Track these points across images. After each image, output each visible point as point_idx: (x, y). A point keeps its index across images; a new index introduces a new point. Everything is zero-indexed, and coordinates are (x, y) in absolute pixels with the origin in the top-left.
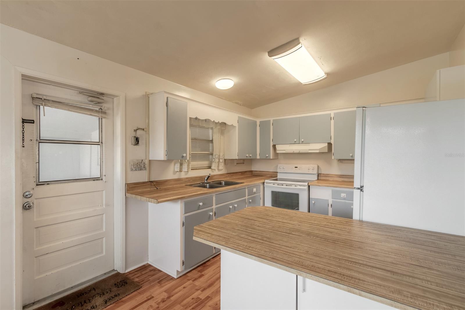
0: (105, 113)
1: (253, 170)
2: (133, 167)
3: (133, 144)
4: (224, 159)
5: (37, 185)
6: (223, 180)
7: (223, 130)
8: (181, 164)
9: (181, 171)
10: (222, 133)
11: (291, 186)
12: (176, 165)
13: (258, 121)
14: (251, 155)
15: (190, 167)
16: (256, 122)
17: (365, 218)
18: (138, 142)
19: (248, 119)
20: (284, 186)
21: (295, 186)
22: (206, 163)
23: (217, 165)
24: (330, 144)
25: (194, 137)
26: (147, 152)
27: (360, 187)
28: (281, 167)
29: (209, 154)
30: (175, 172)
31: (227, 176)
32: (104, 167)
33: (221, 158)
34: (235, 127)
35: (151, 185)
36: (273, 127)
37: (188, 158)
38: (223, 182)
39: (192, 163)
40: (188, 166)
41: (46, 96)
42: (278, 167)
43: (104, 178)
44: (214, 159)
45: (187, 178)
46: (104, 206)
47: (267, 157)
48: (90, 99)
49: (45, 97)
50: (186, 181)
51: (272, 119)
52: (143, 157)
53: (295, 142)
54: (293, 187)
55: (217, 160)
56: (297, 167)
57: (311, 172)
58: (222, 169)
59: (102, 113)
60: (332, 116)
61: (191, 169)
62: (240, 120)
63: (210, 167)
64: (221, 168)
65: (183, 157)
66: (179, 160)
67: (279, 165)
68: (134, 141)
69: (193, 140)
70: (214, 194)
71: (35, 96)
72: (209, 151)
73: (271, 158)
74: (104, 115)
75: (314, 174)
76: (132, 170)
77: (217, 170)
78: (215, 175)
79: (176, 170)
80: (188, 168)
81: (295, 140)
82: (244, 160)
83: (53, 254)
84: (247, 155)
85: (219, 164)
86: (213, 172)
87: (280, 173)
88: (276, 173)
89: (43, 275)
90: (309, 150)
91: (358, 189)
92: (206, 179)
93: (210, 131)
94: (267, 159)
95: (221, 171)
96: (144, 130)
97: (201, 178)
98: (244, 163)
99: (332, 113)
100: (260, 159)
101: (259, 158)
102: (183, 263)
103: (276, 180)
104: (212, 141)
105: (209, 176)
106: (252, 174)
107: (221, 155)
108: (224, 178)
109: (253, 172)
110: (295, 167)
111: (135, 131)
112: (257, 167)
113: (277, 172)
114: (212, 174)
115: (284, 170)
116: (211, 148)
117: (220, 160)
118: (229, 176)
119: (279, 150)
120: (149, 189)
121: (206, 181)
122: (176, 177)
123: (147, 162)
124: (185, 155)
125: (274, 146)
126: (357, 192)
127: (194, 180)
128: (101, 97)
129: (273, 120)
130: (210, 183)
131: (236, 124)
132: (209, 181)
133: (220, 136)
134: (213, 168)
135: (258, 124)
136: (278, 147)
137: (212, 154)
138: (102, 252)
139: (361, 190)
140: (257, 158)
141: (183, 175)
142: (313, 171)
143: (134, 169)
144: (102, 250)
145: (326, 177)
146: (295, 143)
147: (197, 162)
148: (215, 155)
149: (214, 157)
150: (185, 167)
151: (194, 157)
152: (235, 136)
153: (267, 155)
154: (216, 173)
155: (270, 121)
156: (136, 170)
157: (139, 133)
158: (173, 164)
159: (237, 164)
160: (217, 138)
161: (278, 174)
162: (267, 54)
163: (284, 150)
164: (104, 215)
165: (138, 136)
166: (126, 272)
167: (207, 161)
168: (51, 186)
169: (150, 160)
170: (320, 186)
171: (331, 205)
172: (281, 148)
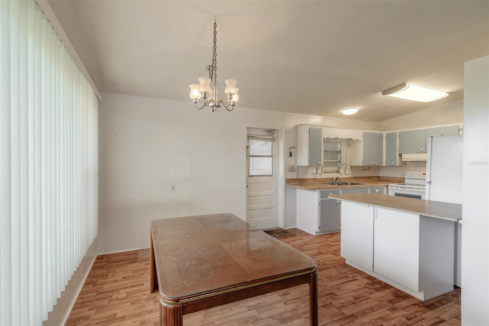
0: (275, 140)
1: (380, 176)
2: (289, 170)
3: (289, 156)
4: (351, 166)
5: (249, 177)
6: (349, 182)
7: (350, 144)
8: (317, 169)
9: (316, 173)
10: (349, 145)
11: (414, 189)
12: (313, 169)
13: (385, 133)
14: (376, 163)
15: (323, 171)
16: (382, 134)
17: (431, 199)
18: (291, 155)
19: (373, 133)
20: (407, 189)
21: (418, 189)
22: (335, 169)
23: (344, 170)
25: (326, 150)
26: (296, 161)
27: (429, 182)
28: (409, 174)
29: (337, 162)
30: (313, 174)
31: (353, 179)
32: (274, 170)
33: (347, 164)
34: (360, 141)
35: (299, 181)
36: (399, 138)
37: (322, 165)
39: (324, 168)
40: (322, 170)
41: (253, 134)
42: (406, 173)
43: (274, 175)
44: (342, 165)
45: (321, 179)
46: (274, 191)
47: (393, 164)
48: (269, 133)
49: (252, 136)
50: (320, 180)
51: (398, 132)
52: (294, 164)
53: (422, 151)
54: (416, 190)
55: (344, 167)
58: (349, 174)
59: (273, 140)
60: (461, 127)
61: (323, 173)
62: (365, 135)
63: (338, 172)
64: (347, 172)
65: (319, 164)
66: (316, 166)
67: (406, 172)
68: (289, 154)
69: (326, 151)
70: (341, 189)
71: (249, 135)
72: (338, 160)
73: (397, 165)
74: (274, 141)
76: (288, 171)
77: (344, 174)
78: (342, 178)
79: (313, 173)
80: (322, 172)
81: (422, 150)
82: (369, 167)
83: (255, 211)
84: (372, 163)
85: (345, 170)
86: (341, 175)
87: (408, 179)
88: (403, 179)
89: (251, 220)
91: (428, 183)
92: (335, 180)
93: (339, 145)
94: (394, 166)
95: (348, 175)
96: (294, 147)
97: (331, 179)
98: (369, 170)
99: (461, 125)
101: (385, 165)
102: (319, 227)
103: (404, 184)
104: (340, 152)
105: (337, 178)
106: (380, 179)
107: (348, 162)
108: (351, 180)
109: (380, 178)
110: (424, 174)
111: (290, 148)
112: (383, 174)
113: (405, 178)
114: (340, 177)
115: (411, 176)
116: (339, 158)
117: (347, 166)
118: (354, 179)
119: (404, 159)
120: (297, 183)
121: (335, 182)
122: (313, 177)
123: (296, 167)
124: (320, 163)
125: (400, 155)
126: (428, 185)
127: (326, 180)
128: (274, 131)
129: (400, 132)
130: (338, 183)
131: (361, 139)
132: (337, 182)
133: (347, 148)
134: (341, 172)
135: (384, 136)
136: (404, 156)
137: (340, 162)
138: (273, 216)
139: (430, 184)
140: (383, 165)
141: (318, 177)
143: (289, 171)
144: (273, 215)
147: (328, 168)
148: (343, 163)
149: (342, 164)
150: (319, 171)
151: (326, 164)
152: (361, 147)
153: (393, 163)
154: (344, 176)
155: (396, 133)
156: (290, 171)
157: (292, 150)
158: (311, 169)
159: (362, 170)
160: (344, 149)
161: (405, 180)
162: (381, 93)
163: (409, 159)
164: (274, 196)
165: (291, 151)
166: (285, 229)
167: (336, 167)
168: (253, 178)
169: (298, 166)
172: (407, 157)
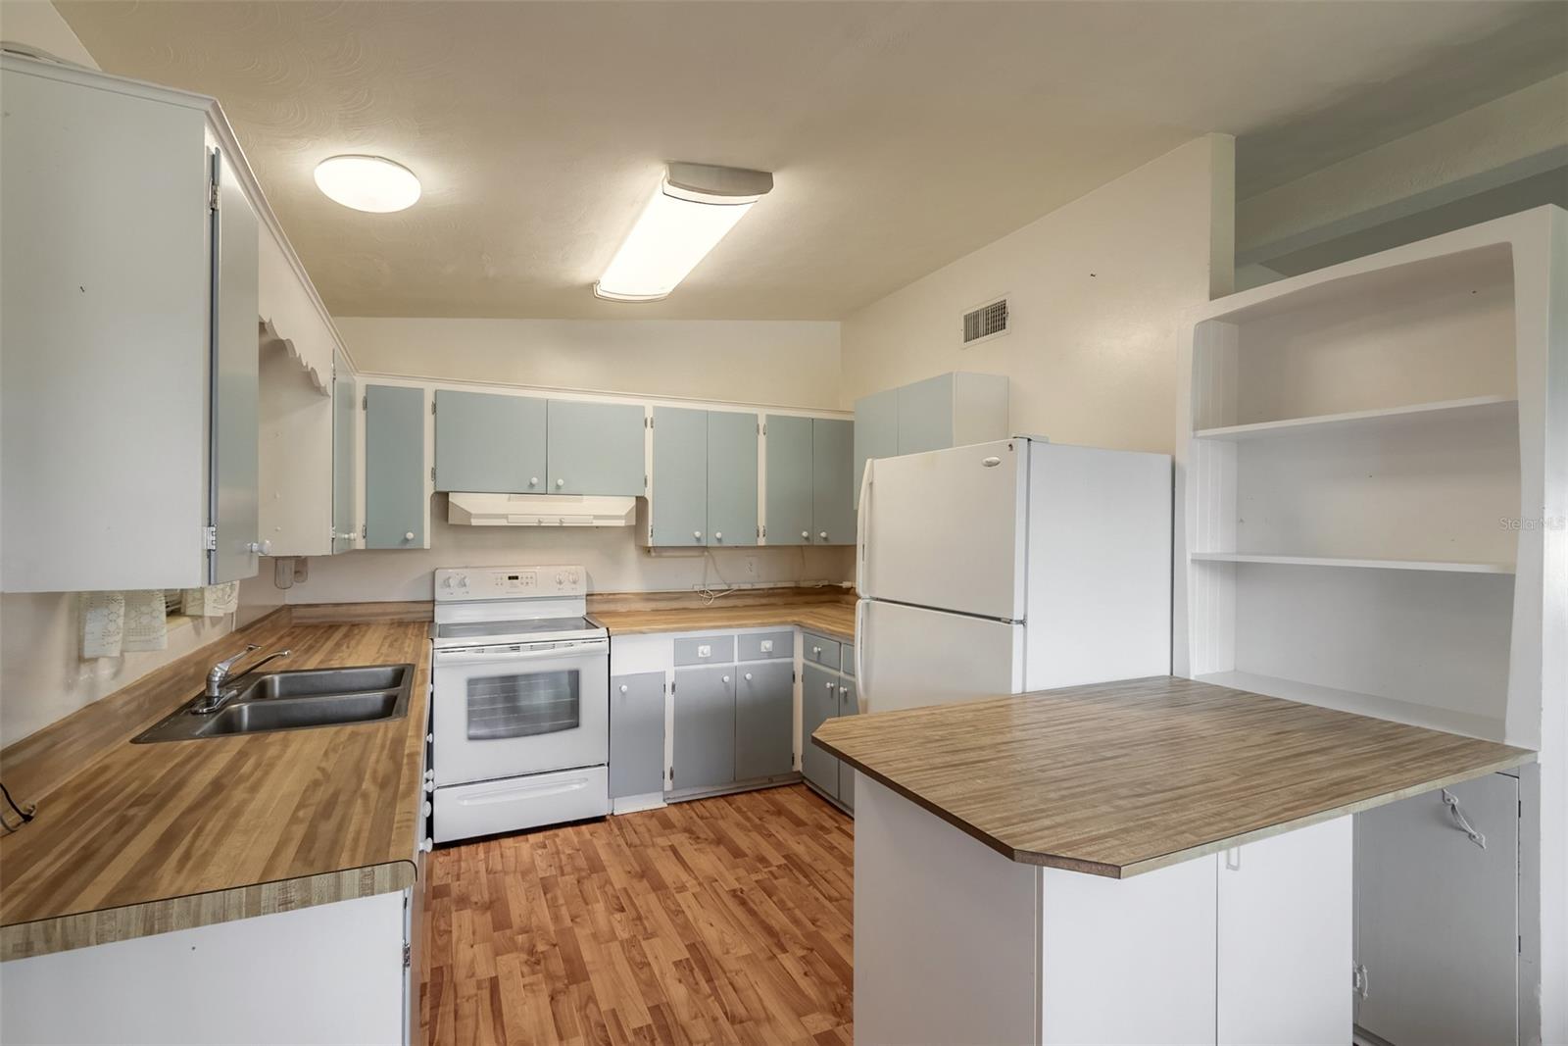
1: (289, 601)
11: (552, 647)
13: (360, 384)
21: (567, 645)
24: (641, 501)
34: (326, 397)
36: (435, 418)
38: (273, 681)
42: (439, 580)
47: (405, 541)
51: (429, 390)
53: (532, 485)
56: (517, 578)
57: (567, 590)
60: (649, 414)
75: (576, 597)
77: (207, 621)
88: (431, 607)
90: (596, 517)
99: (649, 406)
100: (367, 551)
101: (363, 547)
110: (510, 578)
113: (438, 603)
115: (463, 589)
125: (442, 499)
129: (436, 393)
134: (207, 609)
135: (359, 396)
136: (457, 501)
140: (356, 547)
142: (574, 586)
145: (608, 602)
146: (530, 491)
153: (406, 536)
154: (209, 634)
155: (420, 392)
163: (505, 516)
170: (644, 633)
171: (673, 687)
